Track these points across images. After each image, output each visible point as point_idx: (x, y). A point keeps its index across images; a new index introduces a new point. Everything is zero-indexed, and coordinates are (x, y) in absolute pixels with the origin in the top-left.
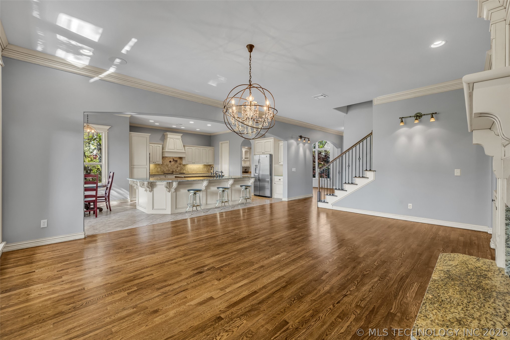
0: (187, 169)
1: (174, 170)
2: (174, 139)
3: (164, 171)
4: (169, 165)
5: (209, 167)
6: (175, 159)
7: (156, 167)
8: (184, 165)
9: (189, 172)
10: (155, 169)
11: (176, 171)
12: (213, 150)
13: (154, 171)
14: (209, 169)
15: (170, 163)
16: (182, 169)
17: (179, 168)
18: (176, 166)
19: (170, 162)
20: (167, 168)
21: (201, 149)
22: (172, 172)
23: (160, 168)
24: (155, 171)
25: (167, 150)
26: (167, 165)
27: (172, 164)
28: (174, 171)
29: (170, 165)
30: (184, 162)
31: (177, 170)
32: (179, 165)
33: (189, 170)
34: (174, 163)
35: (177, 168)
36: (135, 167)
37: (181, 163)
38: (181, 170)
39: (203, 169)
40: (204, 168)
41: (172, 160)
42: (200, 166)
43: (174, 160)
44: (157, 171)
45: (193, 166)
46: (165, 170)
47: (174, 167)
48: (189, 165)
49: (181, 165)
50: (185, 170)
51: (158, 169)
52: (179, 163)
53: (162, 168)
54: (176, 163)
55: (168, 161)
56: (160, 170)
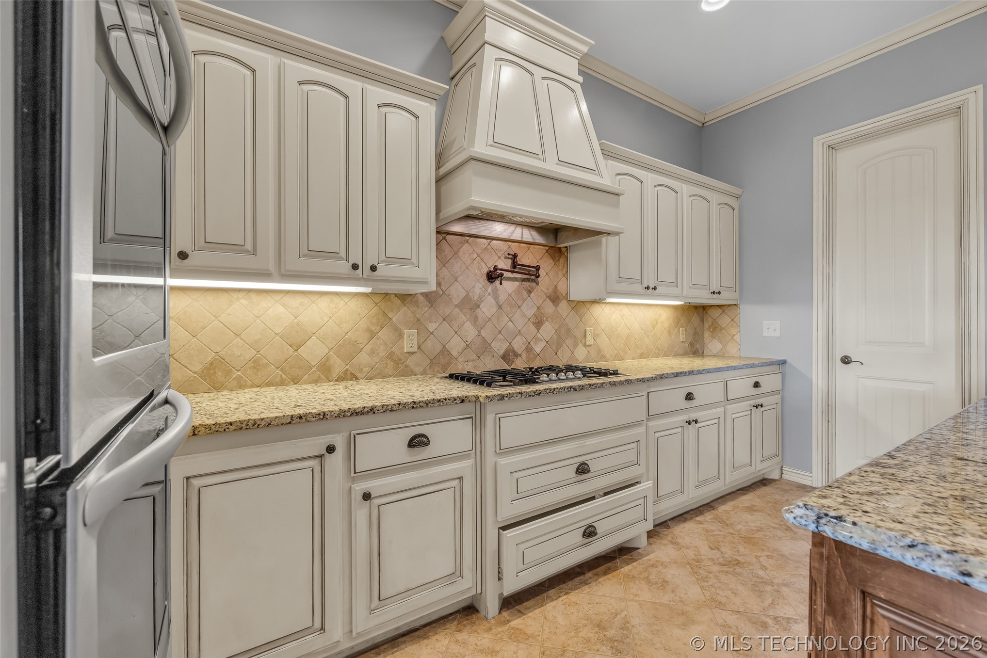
0: (595, 337)
1: (518, 345)
2: (539, 72)
3: (445, 351)
4: (480, 299)
6: (529, 260)
7: (384, 320)
8: (578, 305)
9: (603, 358)
10: (373, 335)
11: (529, 349)
13: (364, 358)
14: (696, 333)
15: (490, 288)
16: (569, 331)
17: (548, 330)
18: (529, 309)
19: (493, 276)
20: (470, 331)
21: (685, 189)
22: (505, 357)
23: (418, 324)
24: (373, 352)
25: (481, 148)
26: (471, 305)
27: (503, 297)
28: (517, 355)
29: (488, 308)
30: (577, 286)
31: (537, 340)
32: (549, 308)
33: (604, 342)
34: (518, 292)
35: (538, 324)
37: (562, 288)
38: (559, 346)
39: (670, 333)
40: (677, 323)
41: (505, 264)
43: (514, 265)
44: (391, 356)
46: (455, 345)
47: (517, 317)
48: (608, 310)
49: (563, 306)
50: (585, 345)
51: (401, 336)
52: (551, 290)
53: (432, 327)
54: (530, 292)
55: (480, 270)
56: (415, 349)
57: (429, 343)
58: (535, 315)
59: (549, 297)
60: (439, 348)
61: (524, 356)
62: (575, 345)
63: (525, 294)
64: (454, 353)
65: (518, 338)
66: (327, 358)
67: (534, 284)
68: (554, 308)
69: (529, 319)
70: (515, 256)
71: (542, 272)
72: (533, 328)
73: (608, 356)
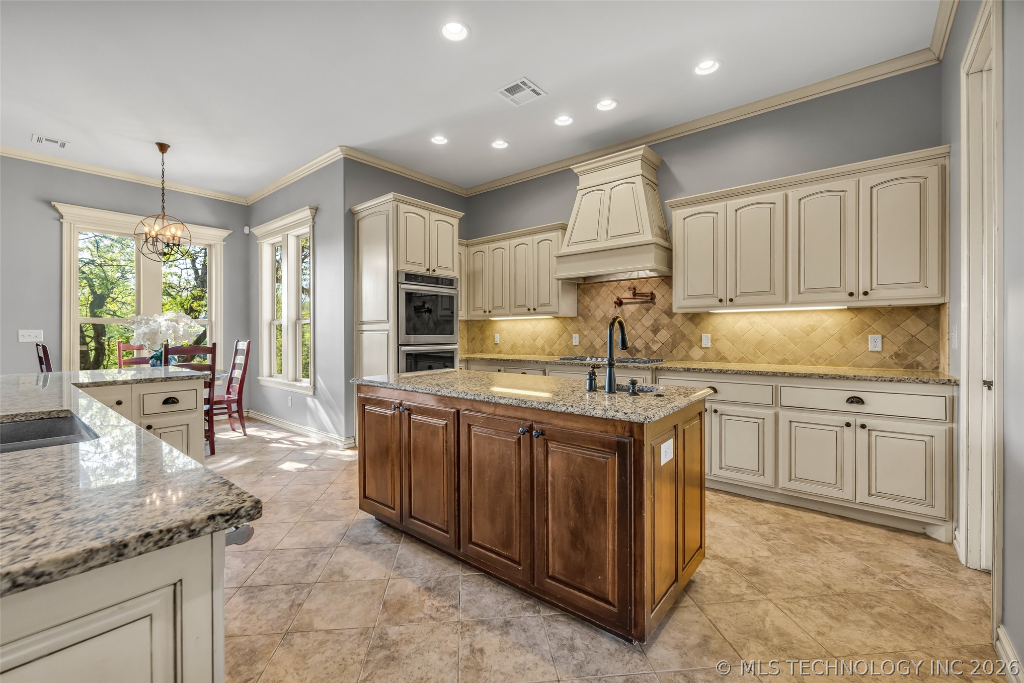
0: (714, 342)
1: (639, 344)
2: (607, 187)
3: (592, 346)
5: (914, 326)
6: (646, 290)
7: (563, 328)
8: (695, 318)
9: (723, 359)
10: (560, 336)
11: (647, 347)
12: (933, 174)
13: (556, 346)
14: (913, 342)
15: (619, 310)
16: (683, 336)
17: (664, 335)
18: (648, 321)
19: (619, 303)
22: (629, 351)
23: (579, 331)
24: (560, 344)
26: (607, 321)
27: (627, 315)
28: (638, 351)
30: (680, 302)
31: (654, 342)
32: (665, 320)
33: (725, 347)
34: (638, 310)
35: (656, 331)
36: (365, 327)
37: (672, 305)
38: (674, 346)
40: (861, 329)
41: (628, 294)
42: (824, 317)
43: (635, 294)
44: (567, 346)
45: (757, 319)
46: (598, 343)
47: (639, 325)
48: (729, 319)
49: (678, 319)
50: (701, 348)
51: (572, 337)
52: (666, 306)
53: (586, 333)
54: (648, 310)
55: (612, 300)
56: (577, 344)
57: (584, 341)
58: (652, 325)
59: (665, 312)
60: (589, 344)
61: (644, 352)
62: (691, 346)
63: (644, 311)
64: (598, 347)
65: (639, 340)
66: (543, 345)
67: (651, 305)
68: (669, 320)
69: (647, 328)
70: (635, 289)
71: (658, 296)
72: (651, 334)
73: (730, 358)
